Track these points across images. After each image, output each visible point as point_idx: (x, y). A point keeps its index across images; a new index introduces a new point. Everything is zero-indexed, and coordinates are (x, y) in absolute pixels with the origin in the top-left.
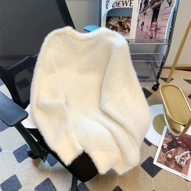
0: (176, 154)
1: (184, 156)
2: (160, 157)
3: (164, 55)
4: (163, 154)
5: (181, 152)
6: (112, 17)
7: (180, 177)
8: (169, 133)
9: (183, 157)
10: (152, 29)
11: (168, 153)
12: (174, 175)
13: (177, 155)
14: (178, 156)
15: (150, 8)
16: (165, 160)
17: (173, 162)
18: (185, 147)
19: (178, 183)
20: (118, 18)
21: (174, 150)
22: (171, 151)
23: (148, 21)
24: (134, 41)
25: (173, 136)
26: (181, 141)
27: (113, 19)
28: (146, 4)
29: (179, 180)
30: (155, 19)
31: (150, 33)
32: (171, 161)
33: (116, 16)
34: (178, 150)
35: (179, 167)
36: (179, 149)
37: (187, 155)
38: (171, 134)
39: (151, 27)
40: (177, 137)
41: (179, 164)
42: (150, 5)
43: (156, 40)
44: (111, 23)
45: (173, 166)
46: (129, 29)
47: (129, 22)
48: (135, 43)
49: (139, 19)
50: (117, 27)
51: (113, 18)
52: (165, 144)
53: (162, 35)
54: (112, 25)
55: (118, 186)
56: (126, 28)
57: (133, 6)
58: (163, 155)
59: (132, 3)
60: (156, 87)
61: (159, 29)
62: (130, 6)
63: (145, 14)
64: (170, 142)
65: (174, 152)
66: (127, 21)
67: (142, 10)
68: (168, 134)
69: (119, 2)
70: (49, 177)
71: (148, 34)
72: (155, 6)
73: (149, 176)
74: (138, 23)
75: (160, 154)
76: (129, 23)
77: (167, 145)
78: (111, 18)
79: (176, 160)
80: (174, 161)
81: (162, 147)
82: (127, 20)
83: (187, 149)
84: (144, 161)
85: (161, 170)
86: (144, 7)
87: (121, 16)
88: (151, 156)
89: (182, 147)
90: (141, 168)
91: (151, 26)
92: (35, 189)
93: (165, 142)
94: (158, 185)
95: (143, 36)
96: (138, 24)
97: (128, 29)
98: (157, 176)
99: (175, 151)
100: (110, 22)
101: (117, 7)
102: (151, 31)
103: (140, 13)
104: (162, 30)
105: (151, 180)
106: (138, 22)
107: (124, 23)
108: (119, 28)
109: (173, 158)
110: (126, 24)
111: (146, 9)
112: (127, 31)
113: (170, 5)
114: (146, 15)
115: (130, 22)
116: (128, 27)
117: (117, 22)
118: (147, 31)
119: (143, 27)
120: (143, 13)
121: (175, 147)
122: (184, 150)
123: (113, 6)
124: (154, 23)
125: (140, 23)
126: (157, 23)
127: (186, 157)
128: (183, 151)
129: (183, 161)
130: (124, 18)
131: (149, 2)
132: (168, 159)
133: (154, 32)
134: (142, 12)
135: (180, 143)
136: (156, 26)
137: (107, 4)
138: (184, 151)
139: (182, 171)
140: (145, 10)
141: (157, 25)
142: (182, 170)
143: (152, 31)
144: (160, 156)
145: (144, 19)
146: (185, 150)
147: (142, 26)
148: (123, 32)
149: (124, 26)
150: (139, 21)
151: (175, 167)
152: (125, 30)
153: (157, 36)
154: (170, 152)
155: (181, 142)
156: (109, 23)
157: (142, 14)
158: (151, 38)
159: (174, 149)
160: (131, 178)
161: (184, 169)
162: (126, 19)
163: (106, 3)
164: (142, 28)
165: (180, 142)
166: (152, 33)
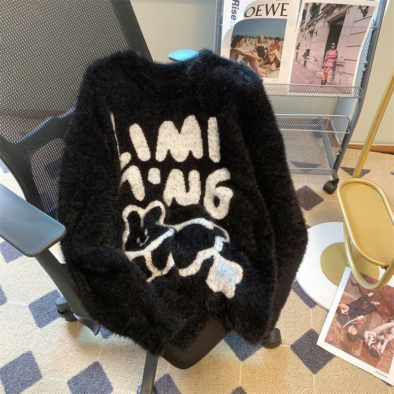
0: (367, 327)
1: (384, 332)
2: (331, 332)
3: (349, 120)
4: (339, 325)
5: (378, 323)
6: (242, 37)
7: (372, 376)
8: (354, 282)
9: (382, 334)
10: (326, 65)
11: (350, 324)
12: (360, 370)
13: (369, 329)
14: (370, 332)
15: (323, 22)
16: (342, 338)
17: (360, 343)
18: (386, 314)
19: (367, 389)
20: (257, 40)
21: (363, 319)
22: (356, 321)
23: (318, 47)
24: (288, 87)
25: (361, 290)
26: (379, 299)
27: (245, 42)
28: (315, 13)
29: (370, 382)
30: (334, 44)
31: (322, 74)
32: (354, 341)
33: (252, 36)
34: (371, 319)
35: (371, 356)
36: (373, 317)
37: (389, 331)
38: (358, 285)
39: (325, 60)
40: (370, 291)
41: (372, 349)
42: (323, 14)
43: (333, 87)
44: (240, 49)
45: (358, 353)
46: (277, 62)
47: (277, 47)
48: (290, 91)
49: (299, 44)
50: (254, 58)
51: (245, 40)
52: (344, 306)
53: (347, 77)
54: (242, 54)
55: (241, 387)
56: (272, 60)
57: (286, 15)
58: (338, 328)
59: (285, 10)
60: (332, 187)
61: (342, 66)
62: (281, 15)
63: (312, 32)
64: (355, 302)
65: (362, 322)
66: (274, 46)
67: (305, 24)
68: (352, 284)
69: (259, 6)
70: (98, 360)
71: (317, 75)
72: (333, 16)
73: (307, 369)
74: (297, 51)
75: (332, 325)
76: (278, 50)
77: (348, 308)
78: (242, 40)
79: (366, 340)
80: (362, 341)
81: (339, 310)
82: (275, 43)
83: (390, 317)
84: (298, 339)
85: (333, 360)
86: (311, 18)
87: (262, 36)
88: (314, 329)
89: (380, 314)
90: (290, 353)
91: (324, 58)
92: (69, 383)
93: (343, 300)
94: (324, 391)
95: (307, 79)
96: (297, 53)
97: (276, 64)
98: (323, 371)
99: (365, 320)
100: (240, 46)
101: (254, 17)
102: (323, 68)
103: (302, 30)
104: (347, 67)
105: (311, 380)
106: (297, 48)
107: (269, 49)
108: (256, 61)
109: (360, 336)
110: (271, 53)
111: (315, 23)
112: (273, 67)
113: (364, 16)
114: (314, 35)
115: (279, 48)
116: (276, 59)
117: (253, 48)
118: (315, 68)
119: (307, 60)
120: (307, 31)
121: (364, 312)
122: (384, 319)
123: (247, 15)
124: (331, 53)
125: (302, 51)
126: (337, 53)
127: (387, 334)
128: (382, 322)
129: (380, 343)
130: (268, 40)
131: (321, 9)
132: (349, 336)
133: (331, 71)
134: (306, 29)
135: (377, 305)
136: (334, 58)
137: (234, 9)
138: (384, 322)
139: (379, 364)
140: (313, 24)
141: (337, 57)
142: (378, 362)
143: (325, 67)
144: (333, 329)
145: (311, 43)
146: (387, 319)
147: (305, 58)
148: (266, 68)
149: (267, 57)
150: (298, 46)
151: (362, 354)
152: (268, 65)
153: (337, 80)
154: (354, 322)
155: (379, 303)
156: (236, 50)
157: (306, 34)
158: (324, 82)
159: (362, 317)
160: (269, 371)
161: (382, 360)
162: (273, 41)
163: (233, 7)
164: (305, 62)
165: (375, 303)
166: (325, 73)
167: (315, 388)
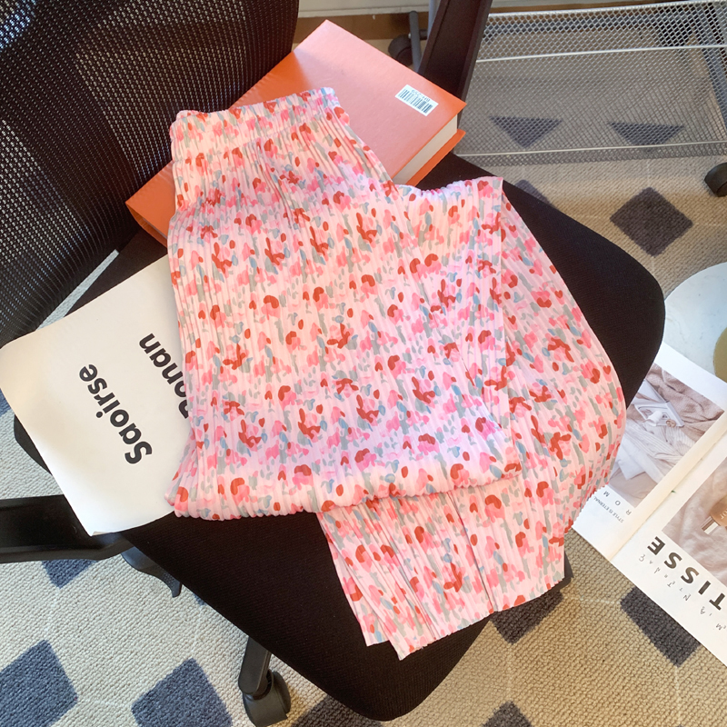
55: (511, 704)
94: (700, 704)
160: (573, 664)
167: (680, 699)
